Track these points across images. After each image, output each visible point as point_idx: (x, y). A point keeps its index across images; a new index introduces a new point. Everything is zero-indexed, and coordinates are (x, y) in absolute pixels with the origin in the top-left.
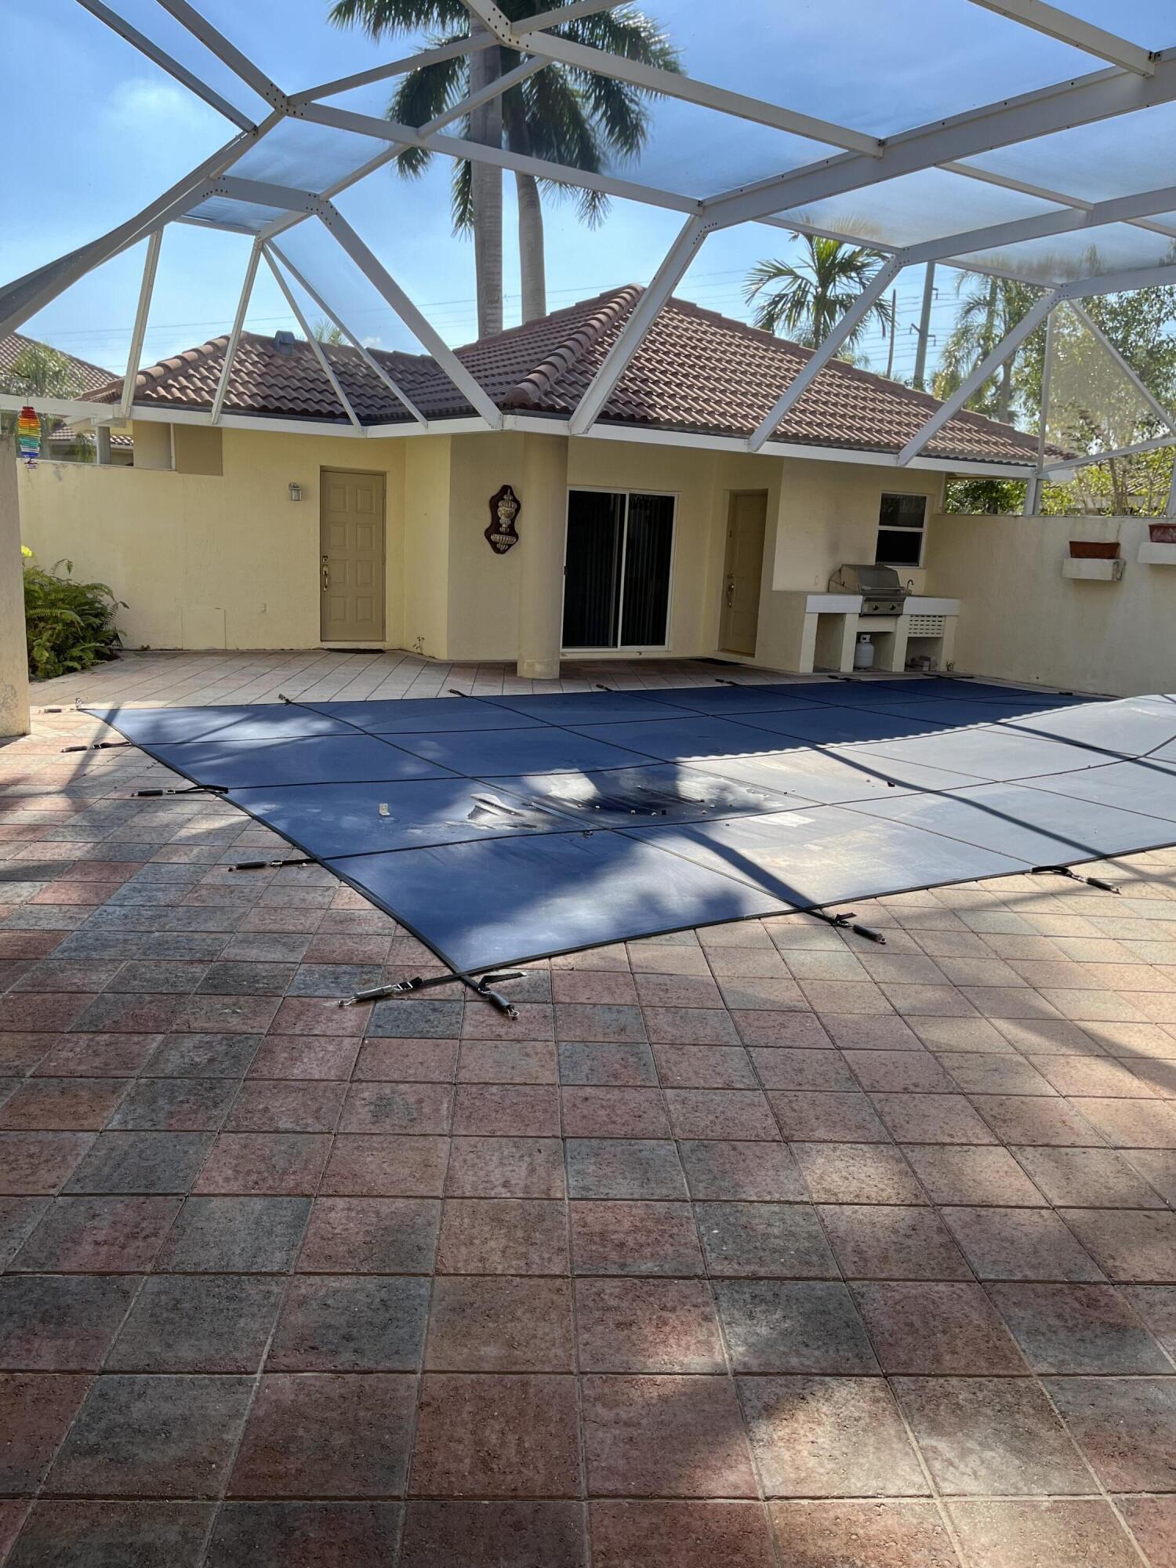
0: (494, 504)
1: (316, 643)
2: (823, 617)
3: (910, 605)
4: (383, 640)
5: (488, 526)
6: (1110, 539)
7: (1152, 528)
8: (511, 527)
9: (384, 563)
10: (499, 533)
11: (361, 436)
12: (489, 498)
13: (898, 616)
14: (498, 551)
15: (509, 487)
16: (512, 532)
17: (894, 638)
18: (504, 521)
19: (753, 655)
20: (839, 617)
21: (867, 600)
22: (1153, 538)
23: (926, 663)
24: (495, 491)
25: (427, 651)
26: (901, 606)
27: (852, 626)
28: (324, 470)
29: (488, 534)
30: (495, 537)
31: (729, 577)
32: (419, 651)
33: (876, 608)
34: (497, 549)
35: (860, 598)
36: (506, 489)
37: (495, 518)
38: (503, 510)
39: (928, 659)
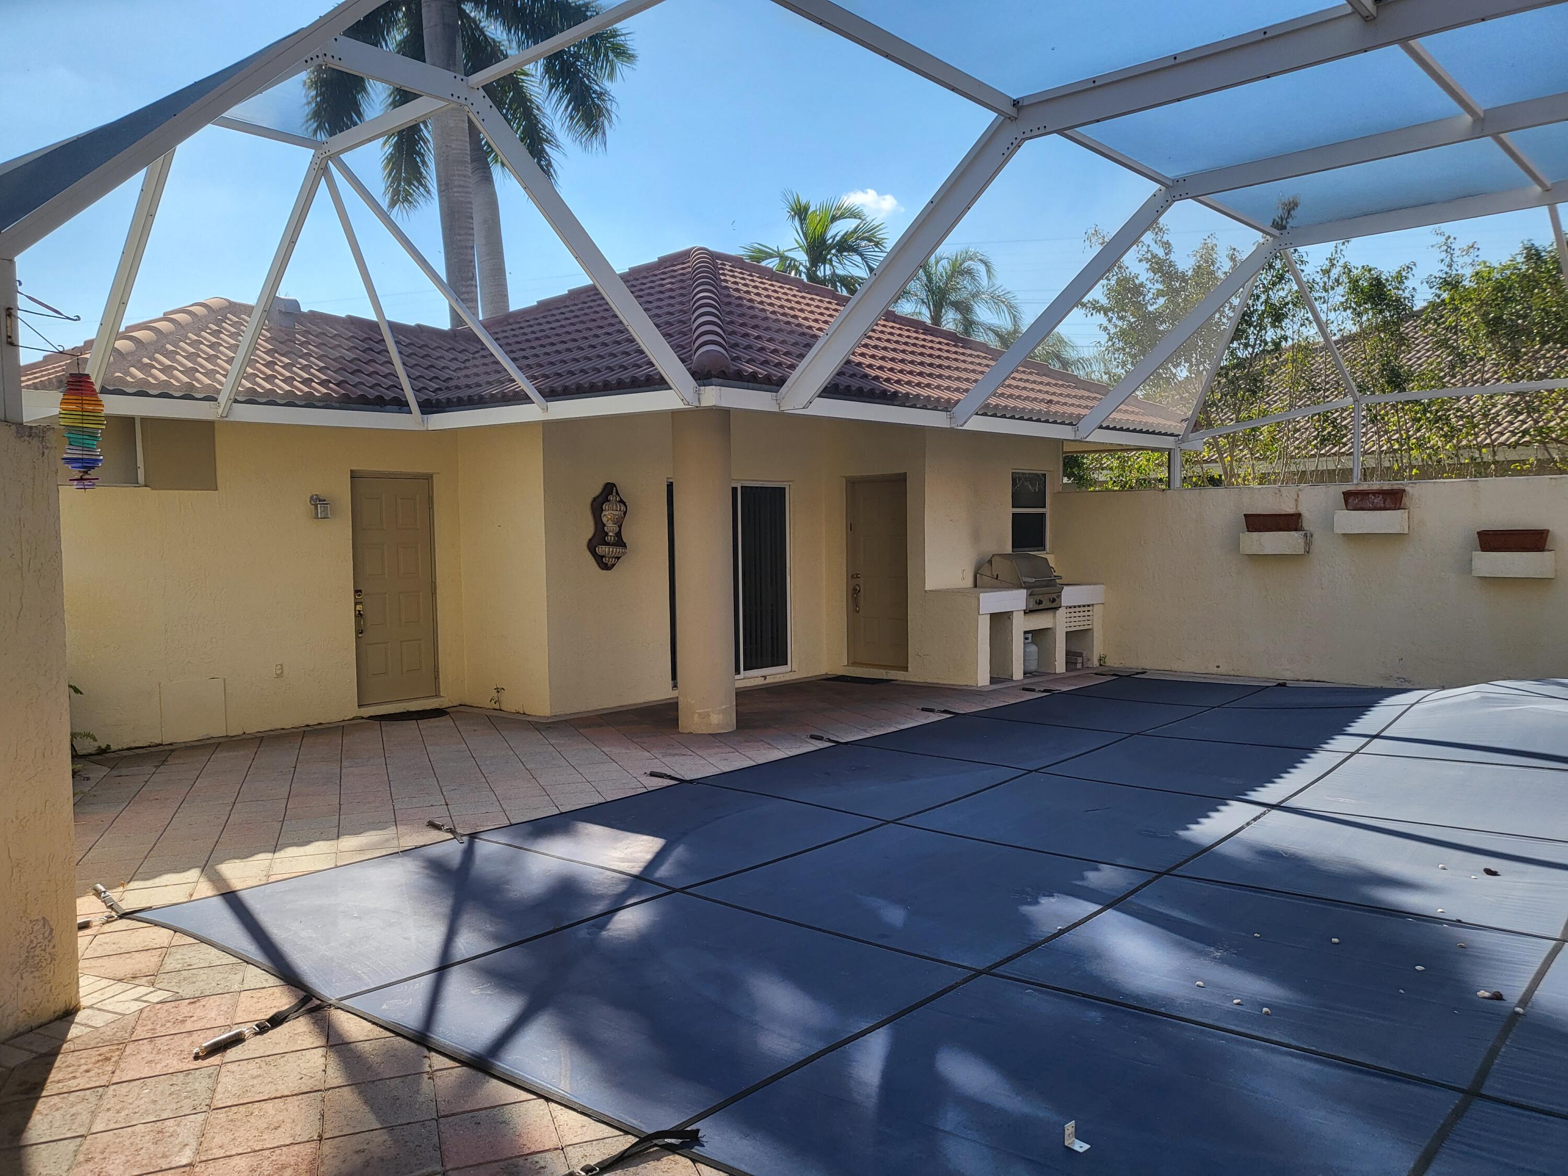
0: (597, 507)
1: (353, 710)
2: (994, 617)
3: (1069, 596)
4: (437, 695)
5: (590, 535)
6: (1289, 509)
7: (1347, 495)
8: (619, 534)
9: (434, 593)
10: (608, 544)
11: (421, 428)
12: (590, 500)
13: (1056, 608)
14: (605, 567)
15: (614, 485)
16: (620, 542)
17: (1054, 634)
18: (611, 528)
19: (906, 669)
20: (1007, 615)
21: (1030, 595)
22: (1348, 506)
23: (1080, 660)
24: (597, 490)
25: (510, 704)
26: (1059, 596)
27: (1020, 625)
28: (354, 475)
29: (592, 547)
30: (602, 550)
31: (853, 576)
32: (497, 706)
33: (1040, 602)
34: (604, 565)
35: (1023, 592)
36: (609, 489)
37: (599, 525)
38: (608, 515)
39: (1081, 655)
